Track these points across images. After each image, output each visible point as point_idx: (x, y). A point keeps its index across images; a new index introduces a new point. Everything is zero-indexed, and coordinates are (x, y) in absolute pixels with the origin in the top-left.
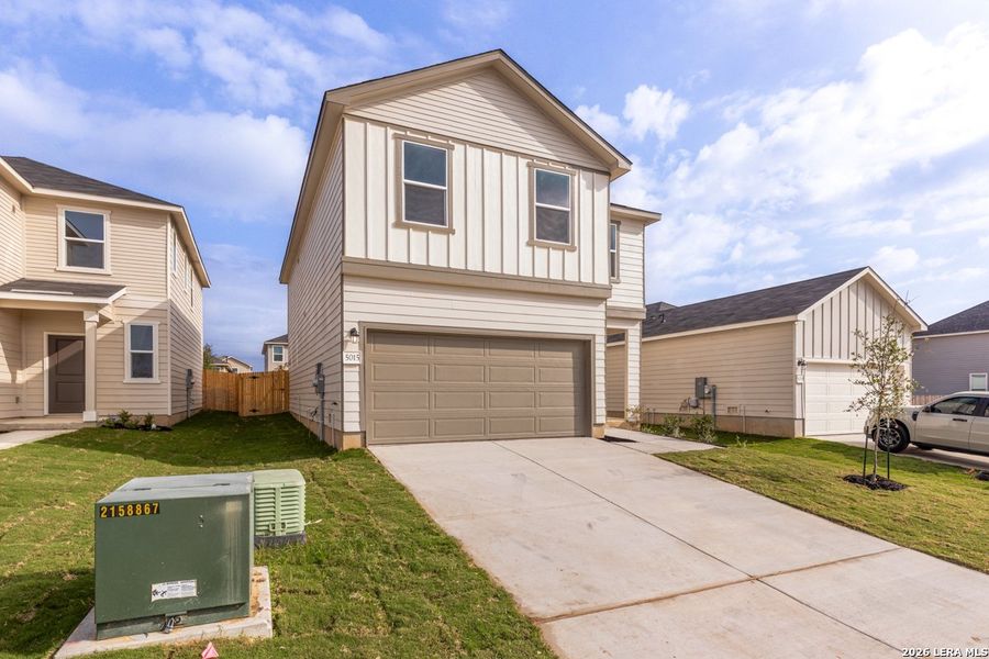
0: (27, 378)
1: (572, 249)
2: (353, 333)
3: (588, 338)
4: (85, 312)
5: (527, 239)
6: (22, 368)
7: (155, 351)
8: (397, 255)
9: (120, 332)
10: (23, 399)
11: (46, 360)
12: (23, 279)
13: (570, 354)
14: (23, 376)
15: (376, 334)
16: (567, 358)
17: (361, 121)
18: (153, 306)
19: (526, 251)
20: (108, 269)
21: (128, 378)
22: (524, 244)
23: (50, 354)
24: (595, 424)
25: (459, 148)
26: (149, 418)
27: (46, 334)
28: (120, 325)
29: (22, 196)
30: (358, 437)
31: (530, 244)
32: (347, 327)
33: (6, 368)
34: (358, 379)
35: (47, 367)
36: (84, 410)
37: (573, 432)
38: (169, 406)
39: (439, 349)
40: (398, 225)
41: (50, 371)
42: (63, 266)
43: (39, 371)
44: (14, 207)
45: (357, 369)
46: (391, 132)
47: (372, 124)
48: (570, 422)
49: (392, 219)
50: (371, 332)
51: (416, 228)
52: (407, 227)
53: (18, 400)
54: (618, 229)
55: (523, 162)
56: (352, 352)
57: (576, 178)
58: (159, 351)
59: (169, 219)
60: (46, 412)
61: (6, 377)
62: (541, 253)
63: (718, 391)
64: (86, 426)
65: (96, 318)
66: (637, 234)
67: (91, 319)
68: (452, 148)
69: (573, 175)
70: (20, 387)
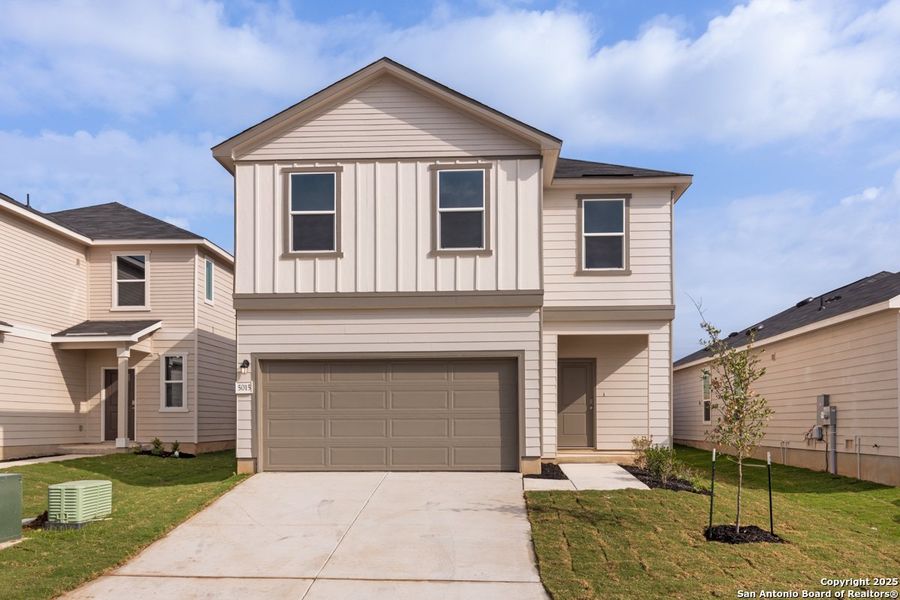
0: (90, 408)
1: (488, 253)
2: (245, 364)
3: (515, 355)
4: (118, 350)
5: (428, 250)
6: (86, 400)
7: (184, 381)
8: (284, 287)
9: (155, 364)
10: (85, 428)
11: (103, 392)
12: (87, 322)
13: (495, 375)
14: (85, 407)
15: (270, 364)
16: (491, 379)
17: (249, 164)
18: (182, 337)
19: (426, 264)
20: (148, 306)
21: (163, 408)
22: (425, 257)
23: (106, 387)
24: (524, 458)
25: (348, 168)
26: (176, 446)
27: (103, 369)
28: (157, 357)
29: (86, 249)
30: (251, 463)
31: (433, 254)
32: (240, 360)
33: (70, 401)
34: (250, 408)
35: (103, 397)
36: (117, 437)
37: (499, 467)
38: (195, 434)
39: (335, 375)
40: (286, 256)
41: (106, 401)
42: (115, 307)
43: (98, 401)
44: (78, 260)
45: (249, 398)
46: (278, 167)
47: (261, 164)
48: (496, 454)
49: (279, 251)
50: (262, 361)
51: (302, 257)
52: (293, 257)
53: (81, 428)
54: (628, 205)
55: (423, 167)
56: (244, 383)
57: (492, 171)
58: (187, 379)
59: (196, 252)
60: (103, 439)
61: (71, 408)
62: (445, 263)
63: (840, 415)
64: (119, 452)
65: (127, 354)
66: (660, 206)
67: (124, 355)
68: (340, 170)
69: (488, 167)
70: (85, 415)
